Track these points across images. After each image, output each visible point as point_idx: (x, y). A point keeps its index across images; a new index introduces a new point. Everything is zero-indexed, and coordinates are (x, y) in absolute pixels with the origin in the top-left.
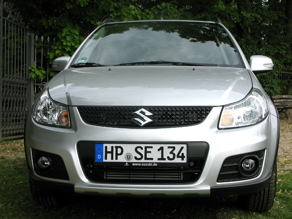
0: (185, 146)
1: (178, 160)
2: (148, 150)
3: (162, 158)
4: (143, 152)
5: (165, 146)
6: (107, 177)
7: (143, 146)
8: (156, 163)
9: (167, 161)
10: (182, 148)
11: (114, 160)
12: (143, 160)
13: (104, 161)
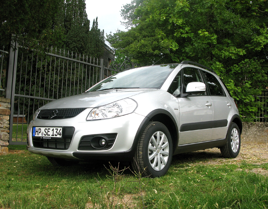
0: (61, 128)
1: (58, 136)
2: (49, 130)
3: (53, 135)
4: (47, 131)
5: (55, 128)
6: (45, 146)
7: (47, 128)
8: (50, 137)
9: (55, 136)
10: (61, 129)
11: (38, 136)
12: (47, 136)
13: (35, 136)
